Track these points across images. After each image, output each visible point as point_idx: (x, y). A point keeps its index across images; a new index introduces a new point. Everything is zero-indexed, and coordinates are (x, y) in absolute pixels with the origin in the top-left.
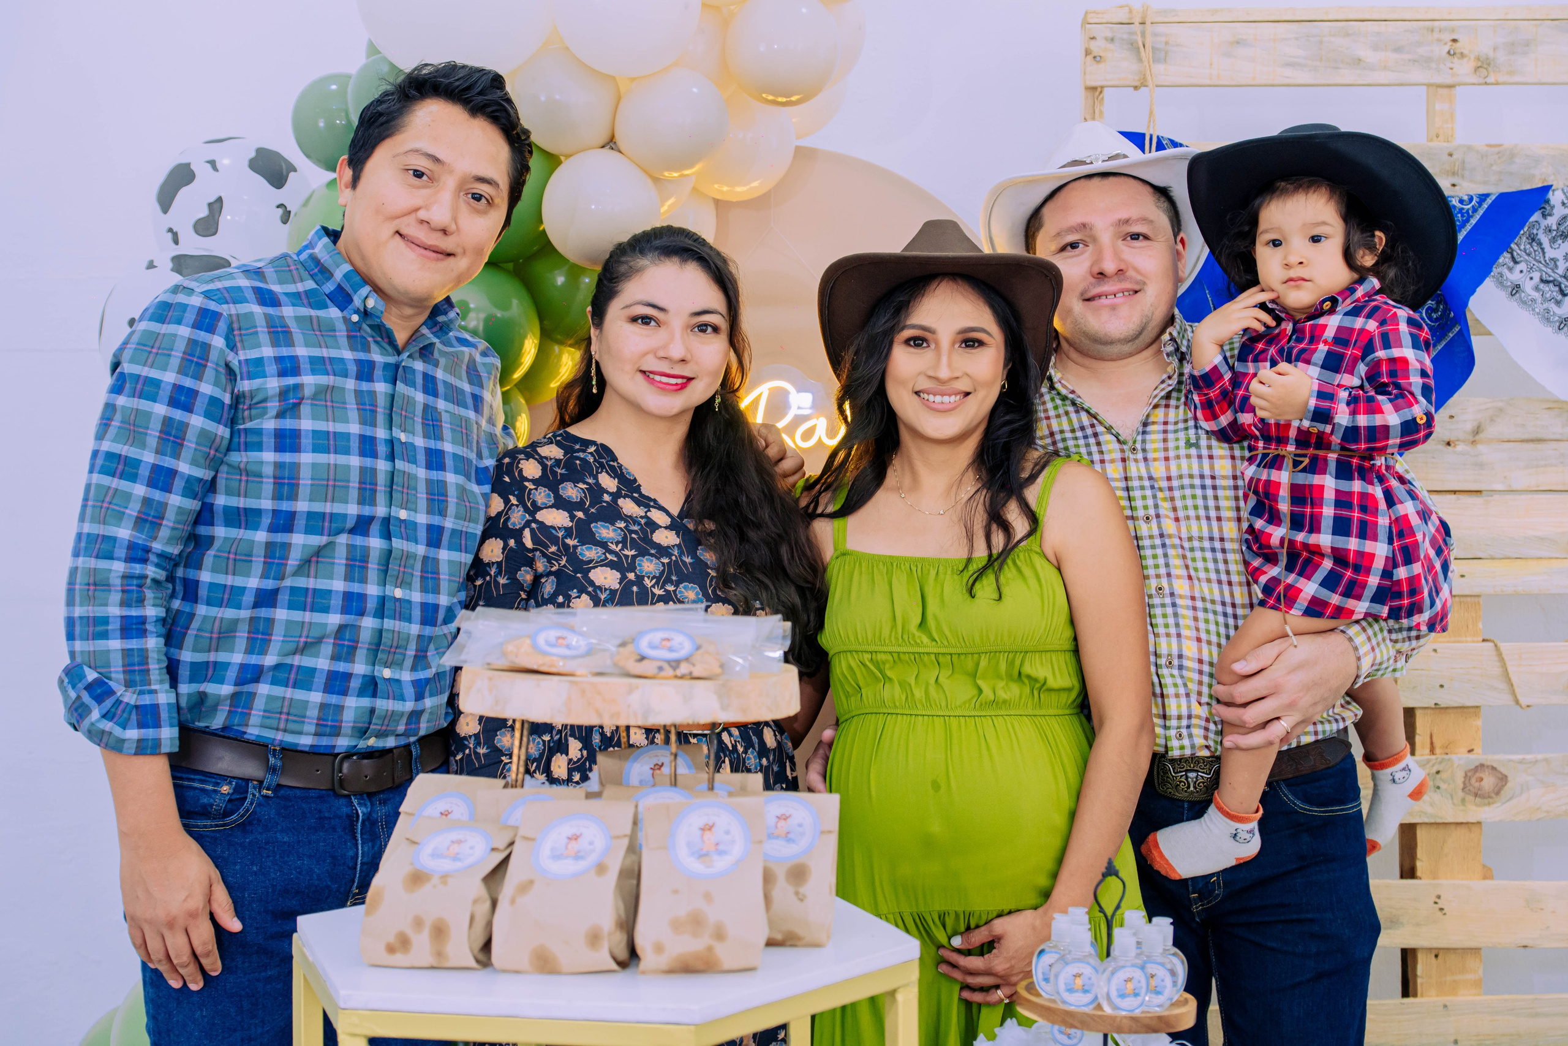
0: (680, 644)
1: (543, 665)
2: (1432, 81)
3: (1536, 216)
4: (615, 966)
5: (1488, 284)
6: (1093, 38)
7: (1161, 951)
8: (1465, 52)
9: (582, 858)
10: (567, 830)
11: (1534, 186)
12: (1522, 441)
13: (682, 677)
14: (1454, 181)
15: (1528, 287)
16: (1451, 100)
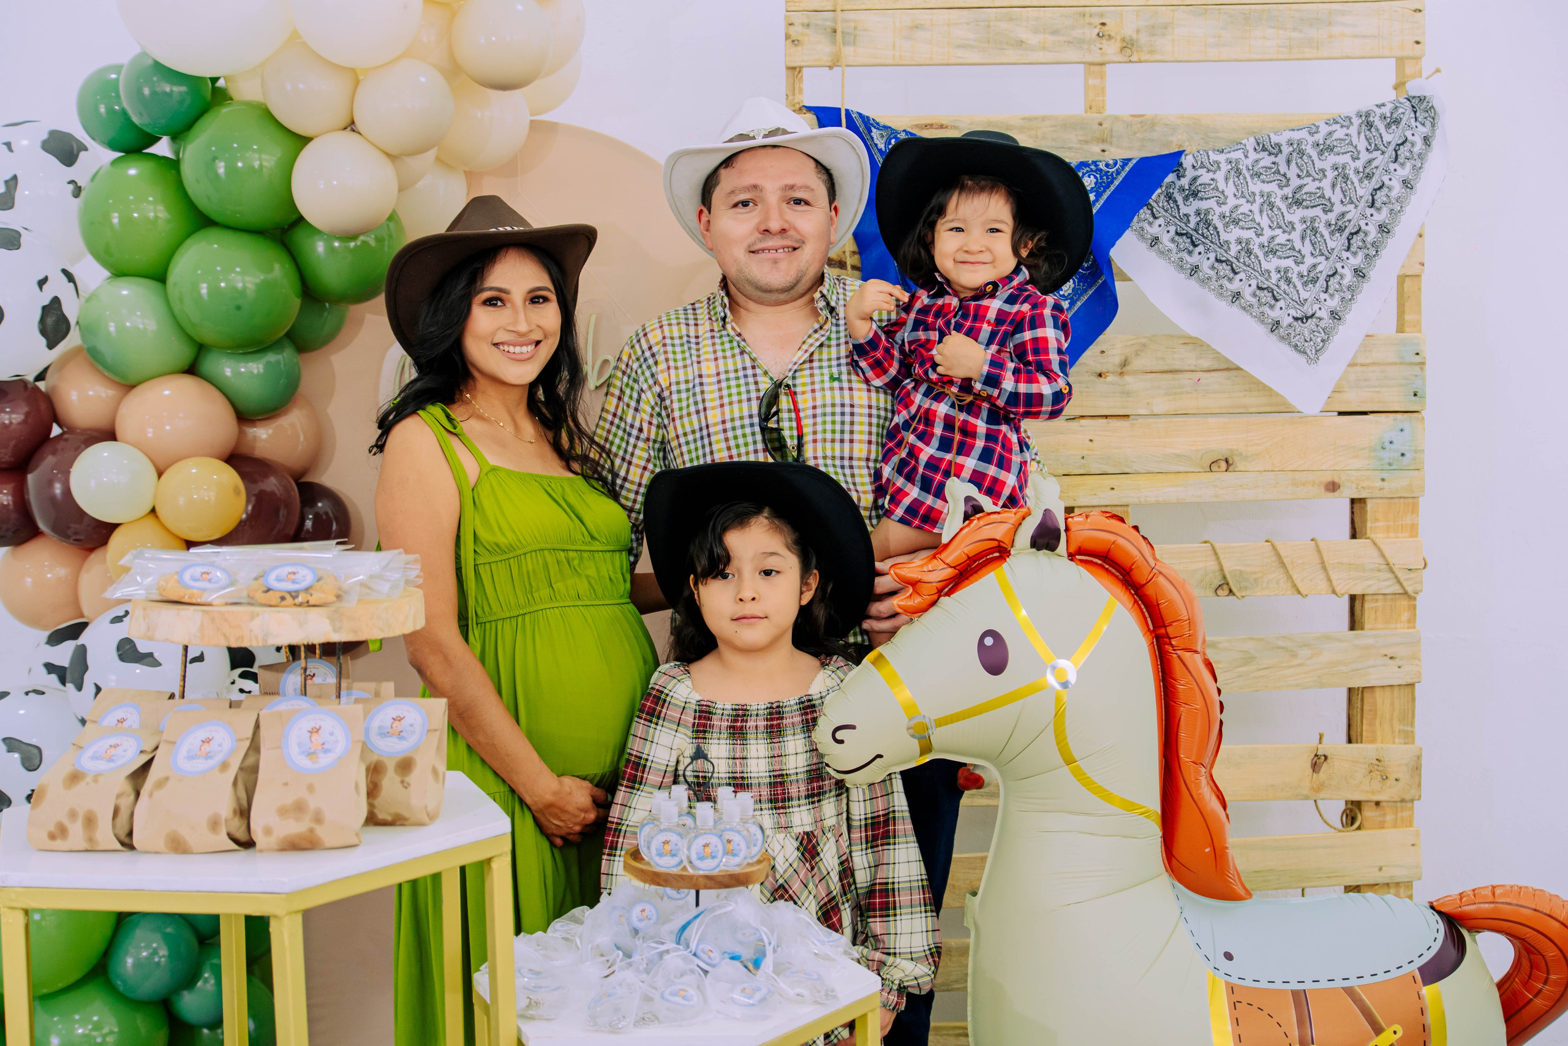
0: (304, 577)
1: (184, 596)
2: (1084, 60)
3: (1171, 178)
4: (235, 846)
5: (1129, 238)
6: (791, 24)
8: (1112, 34)
9: (211, 758)
10: (202, 734)
11: (1172, 151)
12: (1162, 372)
13: (300, 605)
14: (1103, 148)
15: (1165, 239)
16: (1102, 76)
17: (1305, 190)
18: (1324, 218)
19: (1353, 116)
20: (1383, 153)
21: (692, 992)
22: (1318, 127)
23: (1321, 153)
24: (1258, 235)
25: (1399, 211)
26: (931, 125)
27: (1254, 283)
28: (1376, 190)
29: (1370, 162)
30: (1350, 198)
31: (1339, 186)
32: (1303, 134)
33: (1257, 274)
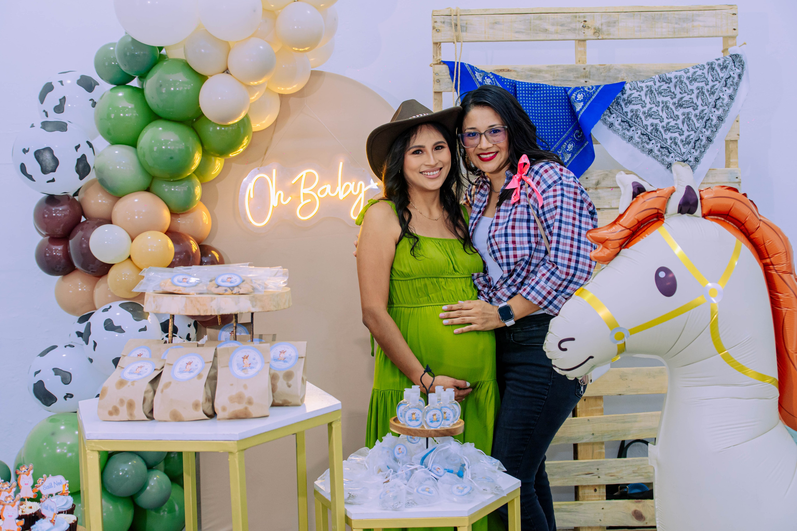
0: (235, 279)
1: (175, 290)
2: (577, 38)
3: (619, 94)
4: (206, 417)
5: (600, 123)
6: (436, 22)
7: (448, 402)
8: (590, 26)
9: (192, 372)
10: (186, 360)
11: (619, 82)
12: (616, 188)
13: (235, 294)
14: (586, 80)
15: (616, 124)
16: (585, 46)
17: (684, 99)
18: (694, 112)
19: (705, 64)
20: (720, 82)
21: (432, 489)
22: (688, 70)
23: (691, 82)
24: (661, 122)
25: (727, 110)
26: (503, 70)
27: (659, 145)
28: (717, 100)
29: (713, 86)
30: (706, 103)
31: (700, 97)
32: (682, 73)
33: (660, 141)
